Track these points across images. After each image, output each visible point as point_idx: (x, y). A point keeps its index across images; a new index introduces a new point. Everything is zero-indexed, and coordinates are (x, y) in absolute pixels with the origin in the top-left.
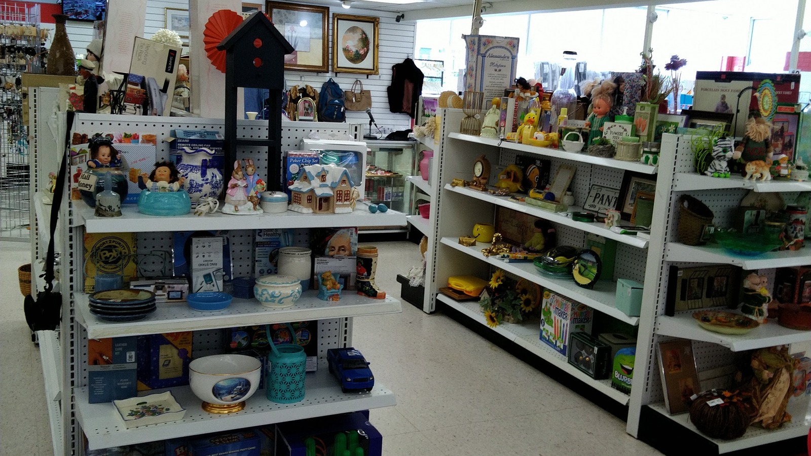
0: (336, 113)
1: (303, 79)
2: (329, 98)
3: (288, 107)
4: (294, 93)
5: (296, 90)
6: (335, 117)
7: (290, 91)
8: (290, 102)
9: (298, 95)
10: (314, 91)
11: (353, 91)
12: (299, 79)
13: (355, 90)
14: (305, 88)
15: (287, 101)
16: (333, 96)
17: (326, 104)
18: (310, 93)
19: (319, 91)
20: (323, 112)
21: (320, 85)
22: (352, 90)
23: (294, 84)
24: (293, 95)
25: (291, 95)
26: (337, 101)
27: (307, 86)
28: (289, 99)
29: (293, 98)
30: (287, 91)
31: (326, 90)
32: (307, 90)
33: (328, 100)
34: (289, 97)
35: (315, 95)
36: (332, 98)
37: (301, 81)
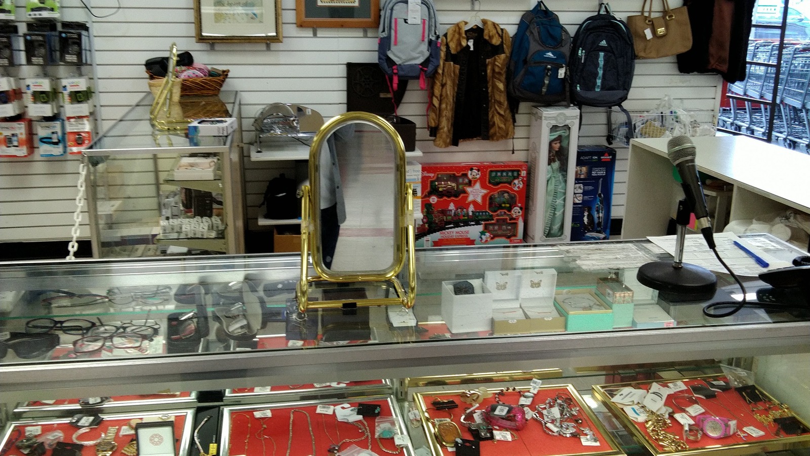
0: (547, 82)
1: (477, 7)
2: (534, 47)
3: (440, 71)
4: (455, 40)
5: (460, 34)
6: (544, 90)
7: (445, 35)
8: (446, 60)
9: (464, 43)
10: (502, 33)
11: (646, 14)
12: (468, 7)
13: (650, 12)
14: (481, 26)
15: (438, 59)
16: (543, 42)
17: (525, 62)
18: (491, 37)
19: (512, 31)
20: (518, 79)
21: (516, 18)
22: (643, 12)
23: (456, 18)
24: (452, 45)
25: (447, 45)
26: (550, 54)
27: (484, 22)
28: (443, 54)
29: (453, 52)
30: (438, 37)
31: (528, 27)
32: (486, 32)
33: (530, 54)
34: (444, 49)
35: (502, 42)
36: (539, 48)
37: (473, 10)
